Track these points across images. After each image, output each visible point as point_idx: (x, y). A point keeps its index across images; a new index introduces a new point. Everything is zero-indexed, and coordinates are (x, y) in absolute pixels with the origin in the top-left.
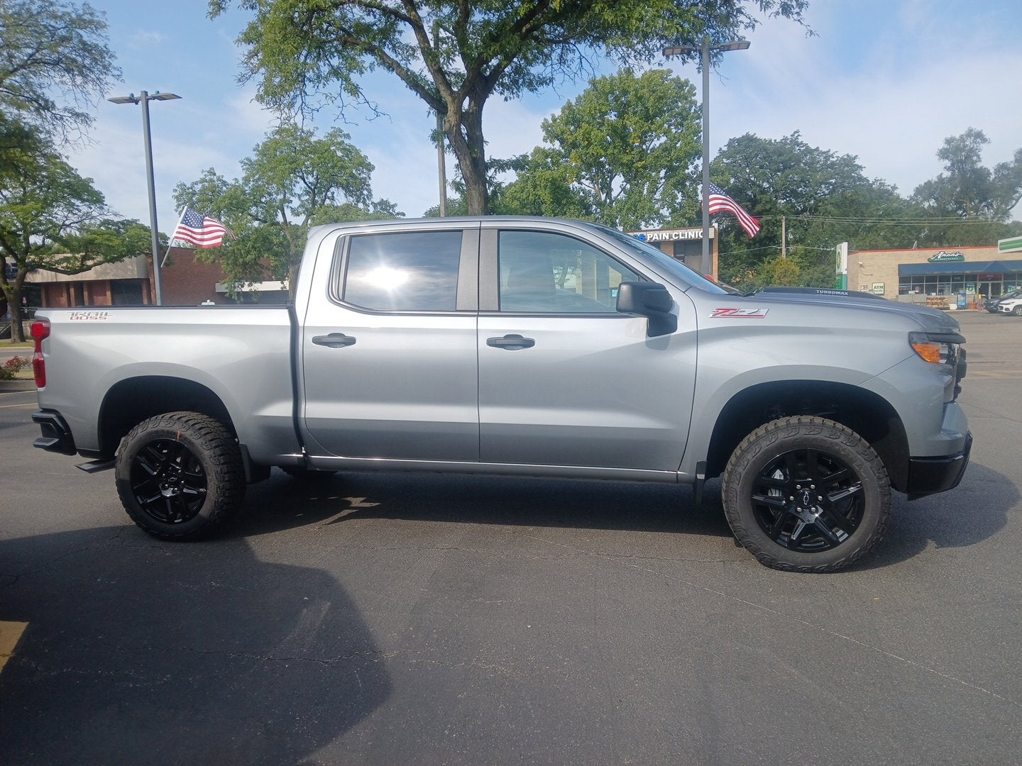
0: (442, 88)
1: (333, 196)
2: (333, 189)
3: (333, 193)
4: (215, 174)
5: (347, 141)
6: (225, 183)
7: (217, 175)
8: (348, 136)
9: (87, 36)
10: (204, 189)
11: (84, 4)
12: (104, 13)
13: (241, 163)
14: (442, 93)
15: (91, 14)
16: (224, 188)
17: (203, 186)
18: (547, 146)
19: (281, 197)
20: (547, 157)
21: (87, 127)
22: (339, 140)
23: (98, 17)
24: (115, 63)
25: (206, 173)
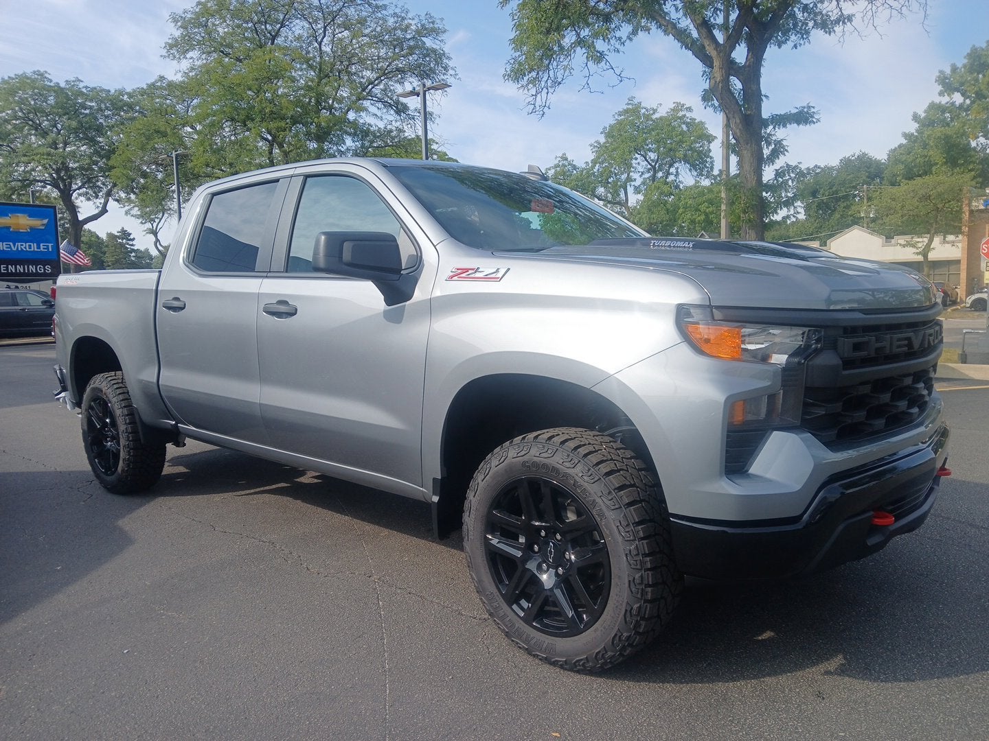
0: (706, 43)
1: (677, 172)
2: (676, 165)
3: (677, 168)
4: (566, 159)
5: (688, 115)
6: (575, 167)
7: (569, 160)
8: (689, 109)
9: (429, 42)
10: (556, 173)
11: (427, 14)
12: (442, 19)
13: (591, 146)
14: (707, 48)
15: (433, 23)
16: (575, 172)
17: (556, 171)
18: (945, 100)
19: (624, 177)
20: (943, 112)
21: (432, 123)
22: (681, 114)
23: (438, 25)
24: (451, 64)
25: (560, 159)
